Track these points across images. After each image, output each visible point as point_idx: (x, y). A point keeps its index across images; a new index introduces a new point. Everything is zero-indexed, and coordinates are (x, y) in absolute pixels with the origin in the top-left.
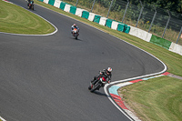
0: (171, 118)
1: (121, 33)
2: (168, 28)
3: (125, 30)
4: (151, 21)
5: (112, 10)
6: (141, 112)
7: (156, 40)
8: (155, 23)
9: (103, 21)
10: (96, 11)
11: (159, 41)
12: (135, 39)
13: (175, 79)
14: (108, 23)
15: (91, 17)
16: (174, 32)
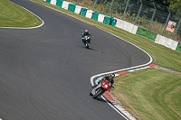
0: (157, 109)
1: (108, 25)
2: (154, 20)
3: (112, 22)
4: (137, 13)
5: (98, 3)
6: (127, 103)
7: (142, 33)
8: (141, 15)
9: (89, 14)
10: (83, 4)
11: (144, 33)
12: (121, 31)
13: (160, 71)
14: (95, 16)
15: (78, 10)
16: (160, 25)
